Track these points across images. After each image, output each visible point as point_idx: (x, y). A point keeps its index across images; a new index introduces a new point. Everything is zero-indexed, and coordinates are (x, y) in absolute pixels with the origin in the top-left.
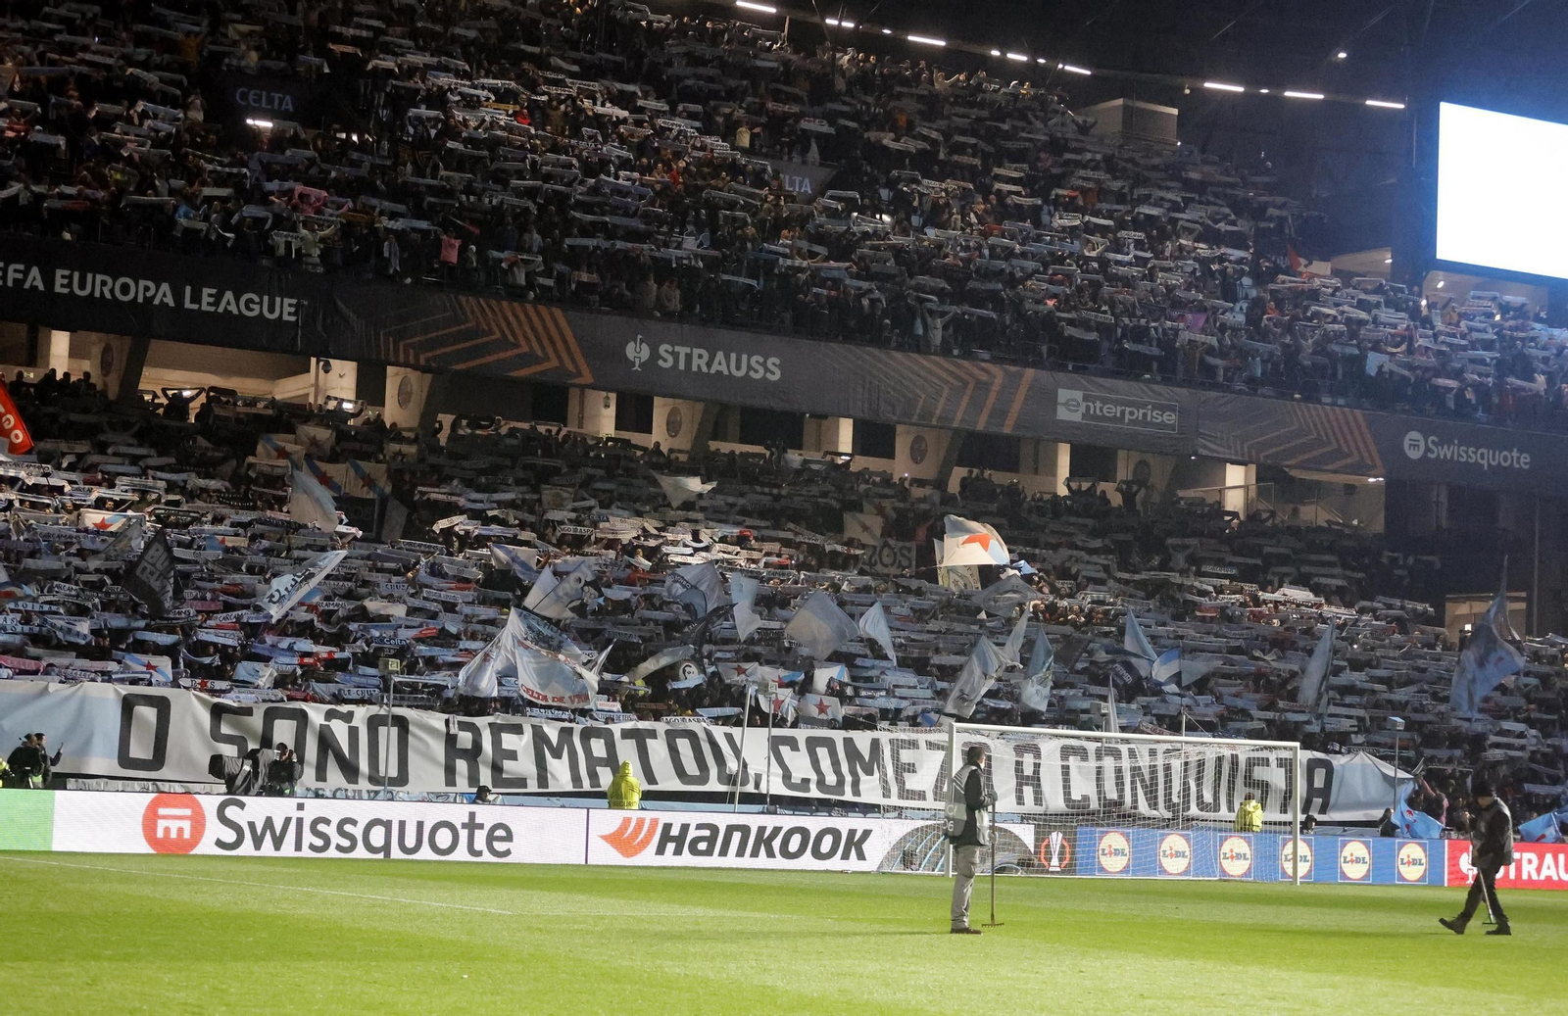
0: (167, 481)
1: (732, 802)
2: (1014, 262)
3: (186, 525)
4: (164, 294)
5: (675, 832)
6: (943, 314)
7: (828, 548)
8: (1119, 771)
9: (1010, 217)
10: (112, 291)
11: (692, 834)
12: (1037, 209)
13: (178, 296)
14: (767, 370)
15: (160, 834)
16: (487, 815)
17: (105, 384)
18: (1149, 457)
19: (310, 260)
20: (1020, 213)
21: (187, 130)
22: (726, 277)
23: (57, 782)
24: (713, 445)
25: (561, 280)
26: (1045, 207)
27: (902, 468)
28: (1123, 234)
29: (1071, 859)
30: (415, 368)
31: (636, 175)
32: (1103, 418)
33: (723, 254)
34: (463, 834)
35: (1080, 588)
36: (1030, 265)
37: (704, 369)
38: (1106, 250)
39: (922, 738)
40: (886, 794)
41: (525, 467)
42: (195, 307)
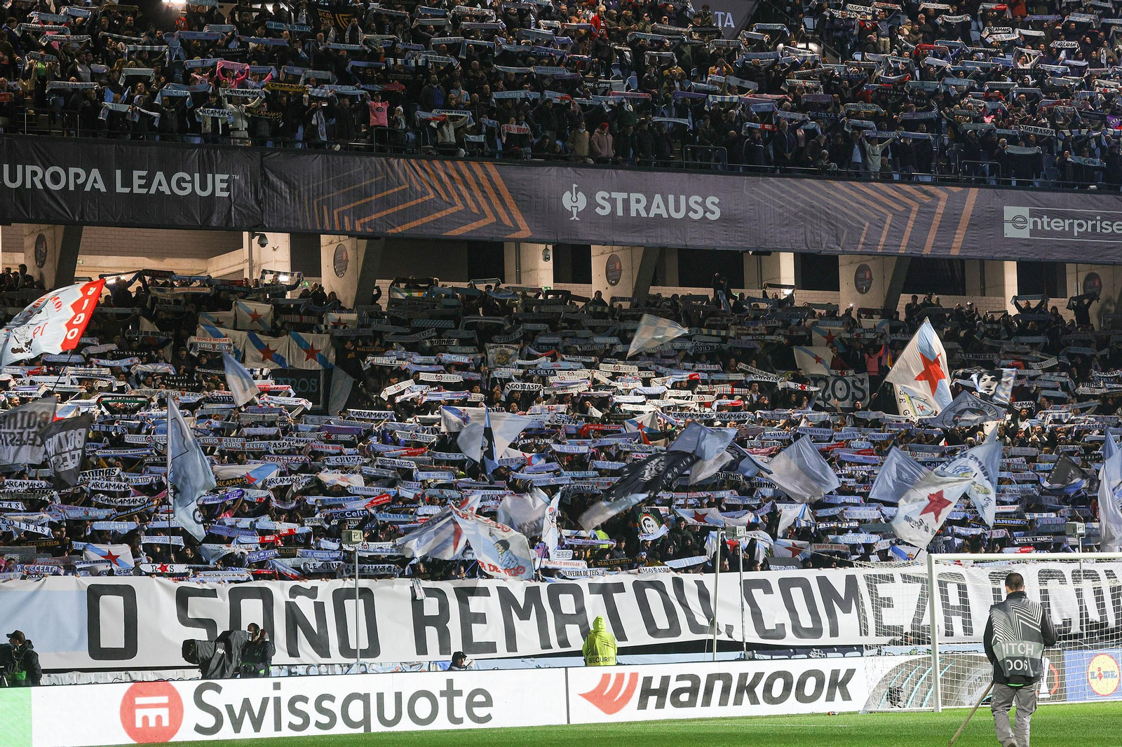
0: (111, 368)
1: (710, 650)
2: (948, 81)
3: (134, 411)
4: (95, 181)
5: (655, 685)
6: (881, 141)
7: (780, 386)
8: (1098, 592)
9: (942, 36)
10: (43, 181)
11: (673, 685)
12: (965, 26)
13: (109, 182)
14: (706, 210)
15: (139, 724)
16: (465, 681)
17: (41, 275)
18: (1097, 270)
19: (237, 134)
20: (951, 31)
21: (104, 14)
22: (656, 119)
23: (34, 678)
24: (653, 290)
25: (491, 134)
26: (974, 24)
27: (847, 298)
28: (1056, 44)
29: (1061, 685)
30: (351, 235)
31: (557, 23)
32: (1052, 233)
33: (653, 95)
34: (443, 702)
35: (1040, 407)
36: (965, 83)
37: (644, 214)
38: (1039, 62)
39: (897, 572)
40: (864, 631)
41: (469, 327)
42: (127, 190)
